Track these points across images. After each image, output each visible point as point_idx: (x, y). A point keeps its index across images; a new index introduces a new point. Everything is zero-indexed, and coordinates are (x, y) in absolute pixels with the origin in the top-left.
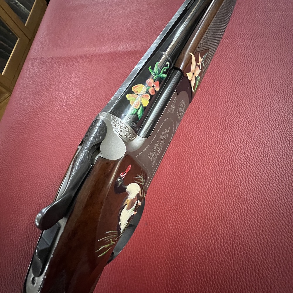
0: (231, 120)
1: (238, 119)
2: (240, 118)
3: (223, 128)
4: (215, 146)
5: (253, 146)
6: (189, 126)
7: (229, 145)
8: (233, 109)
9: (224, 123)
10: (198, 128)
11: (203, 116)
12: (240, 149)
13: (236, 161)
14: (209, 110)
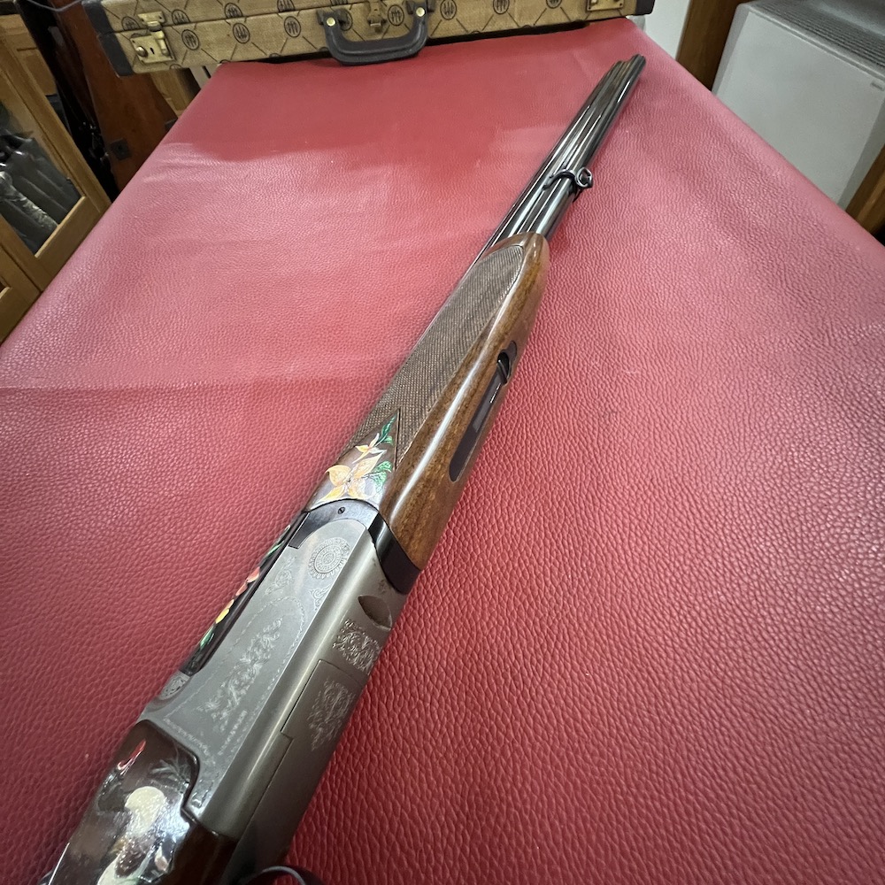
0: (645, 623)
1: (668, 617)
2: (671, 615)
3: (623, 653)
4: (606, 730)
5: (734, 727)
6: (511, 646)
7: (655, 724)
8: (646, 581)
9: (625, 634)
10: (540, 657)
11: (555, 608)
12: (694, 746)
13: (690, 797)
14: (570, 584)
